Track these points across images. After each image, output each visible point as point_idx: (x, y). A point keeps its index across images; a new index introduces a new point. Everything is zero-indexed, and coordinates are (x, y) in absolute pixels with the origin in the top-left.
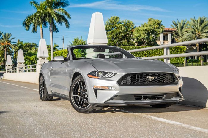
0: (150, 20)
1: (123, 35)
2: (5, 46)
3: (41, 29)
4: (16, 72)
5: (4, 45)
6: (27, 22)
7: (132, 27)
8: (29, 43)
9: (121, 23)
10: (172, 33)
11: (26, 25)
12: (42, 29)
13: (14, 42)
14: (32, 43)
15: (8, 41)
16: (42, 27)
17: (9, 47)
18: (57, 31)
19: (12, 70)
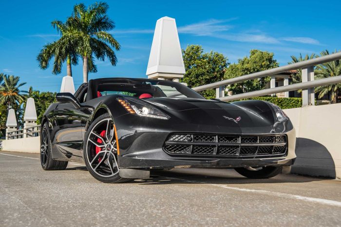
0: (253, 53)
1: (208, 77)
2: (9, 97)
3: (68, 67)
4: (22, 137)
5: (6, 96)
6: (44, 55)
7: (223, 64)
8: (48, 92)
9: (203, 58)
10: (291, 77)
11: (43, 60)
12: (71, 67)
13: (23, 91)
14: (54, 93)
15: (14, 90)
16: (70, 64)
17: (16, 99)
18: (94, 69)
19: (16, 134)
